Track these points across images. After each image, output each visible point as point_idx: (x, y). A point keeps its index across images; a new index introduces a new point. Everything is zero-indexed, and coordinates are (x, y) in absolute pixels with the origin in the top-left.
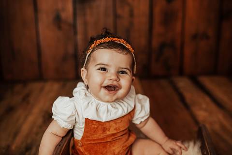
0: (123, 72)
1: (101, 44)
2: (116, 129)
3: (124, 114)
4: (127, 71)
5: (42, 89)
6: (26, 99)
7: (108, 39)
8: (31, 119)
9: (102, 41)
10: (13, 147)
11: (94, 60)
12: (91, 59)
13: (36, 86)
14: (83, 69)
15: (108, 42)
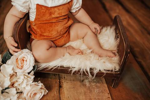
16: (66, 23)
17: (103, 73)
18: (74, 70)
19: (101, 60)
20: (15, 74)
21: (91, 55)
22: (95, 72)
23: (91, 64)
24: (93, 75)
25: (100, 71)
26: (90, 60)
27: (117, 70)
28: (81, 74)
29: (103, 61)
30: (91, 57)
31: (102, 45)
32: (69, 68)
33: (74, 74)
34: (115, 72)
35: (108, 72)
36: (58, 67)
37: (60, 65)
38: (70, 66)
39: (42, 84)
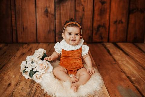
0: (77, 35)
1: (69, 24)
4: (78, 34)
6: (30, 50)
7: (71, 23)
9: (69, 23)
11: (67, 31)
12: (66, 30)
14: (63, 34)
15: (71, 24)
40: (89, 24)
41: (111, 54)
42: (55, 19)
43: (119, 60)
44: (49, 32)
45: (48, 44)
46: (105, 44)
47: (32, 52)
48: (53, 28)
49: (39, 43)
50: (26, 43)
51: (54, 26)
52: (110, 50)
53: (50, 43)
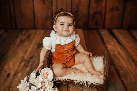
0: (70, 25)
2: (68, 48)
3: (71, 42)
5: (35, 33)
6: (28, 37)
8: (32, 46)
10: (25, 57)
13: (33, 31)
14: (54, 25)
16: (72, 53)
17: (94, 85)
18: (76, 82)
19: (93, 77)
20: (43, 82)
21: (87, 74)
22: (89, 84)
23: (87, 79)
24: (88, 86)
25: (92, 83)
26: (86, 76)
27: (103, 83)
28: (80, 85)
29: (94, 77)
30: (87, 75)
31: (95, 68)
32: (74, 81)
33: (76, 84)
34: (101, 84)
35: (97, 84)
36: (67, 80)
37: (68, 79)
38: (74, 79)
39: (58, 89)
40: (85, 11)
41: (104, 43)
42: (52, 6)
43: (111, 50)
44: (46, 18)
45: (45, 30)
46: (100, 30)
47: (30, 39)
48: (49, 15)
49: (37, 29)
50: (25, 29)
51: (51, 13)
52: (104, 38)
53: (48, 29)
